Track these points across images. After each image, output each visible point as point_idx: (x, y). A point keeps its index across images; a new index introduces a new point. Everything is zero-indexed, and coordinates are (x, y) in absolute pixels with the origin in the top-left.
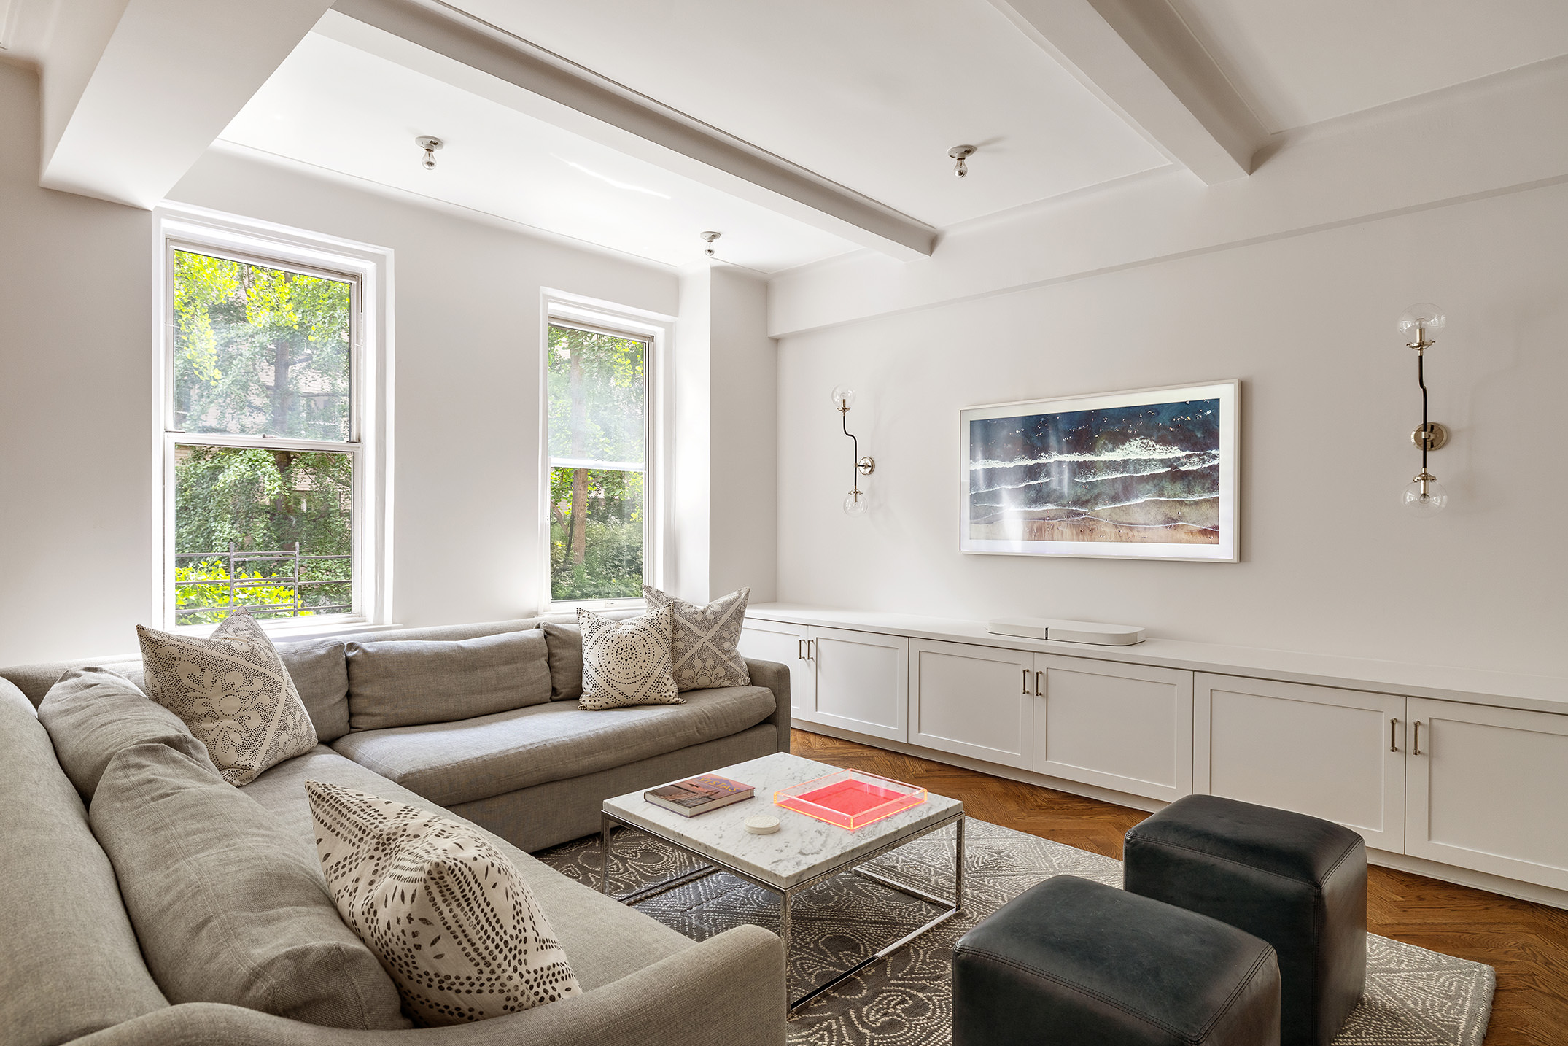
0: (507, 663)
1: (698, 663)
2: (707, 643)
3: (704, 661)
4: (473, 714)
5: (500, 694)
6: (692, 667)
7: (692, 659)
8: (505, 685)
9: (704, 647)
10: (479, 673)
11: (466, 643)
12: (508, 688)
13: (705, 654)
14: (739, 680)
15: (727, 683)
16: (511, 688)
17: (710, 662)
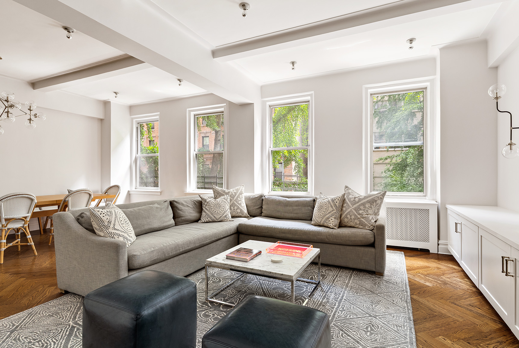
0: (296, 206)
1: (348, 216)
2: (352, 210)
3: (351, 216)
4: (285, 218)
5: (292, 214)
6: (347, 218)
7: (346, 215)
8: (294, 212)
9: (351, 211)
10: (288, 208)
11: (288, 199)
12: (295, 213)
13: (351, 213)
14: (366, 227)
15: (361, 227)
16: (296, 213)
17: (353, 217)
